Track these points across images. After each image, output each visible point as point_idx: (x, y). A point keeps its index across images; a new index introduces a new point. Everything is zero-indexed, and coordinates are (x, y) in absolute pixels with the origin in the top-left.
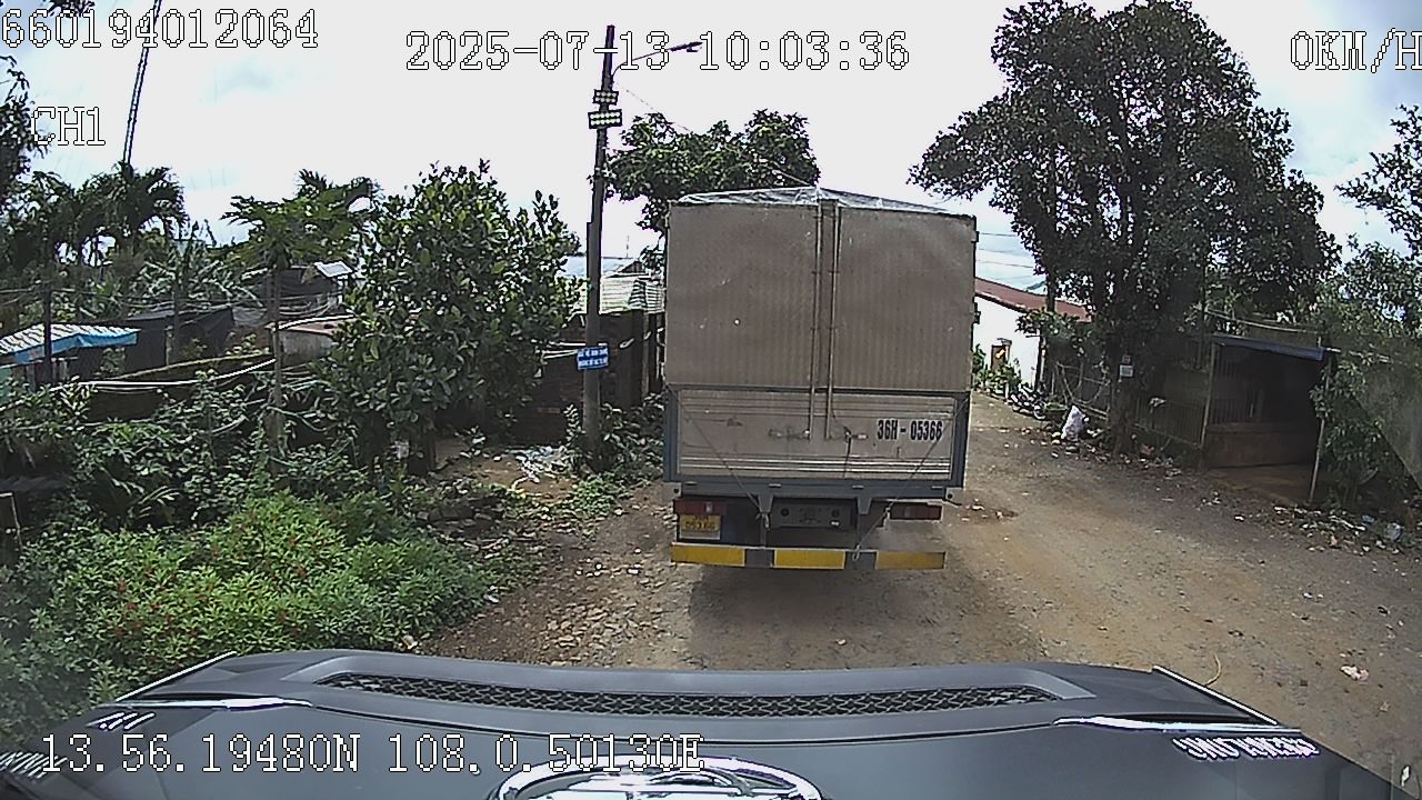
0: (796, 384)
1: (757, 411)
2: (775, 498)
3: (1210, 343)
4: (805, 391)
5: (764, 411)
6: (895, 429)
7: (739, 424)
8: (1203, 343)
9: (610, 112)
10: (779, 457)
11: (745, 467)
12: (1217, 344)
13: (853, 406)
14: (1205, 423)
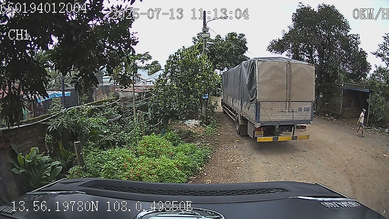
0: (284, 100)
1: (276, 106)
2: (279, 125)
3: (342, 89)
4: (285, 102)
5: (277, 106)
6: (301, 109)
7: (273, 109)
8: (340, 89)
9: (206, 33)
10: (280, 116)
11: (273, 119)
12: (343, 89)
13: (294, 105)
14: (341, 108)
